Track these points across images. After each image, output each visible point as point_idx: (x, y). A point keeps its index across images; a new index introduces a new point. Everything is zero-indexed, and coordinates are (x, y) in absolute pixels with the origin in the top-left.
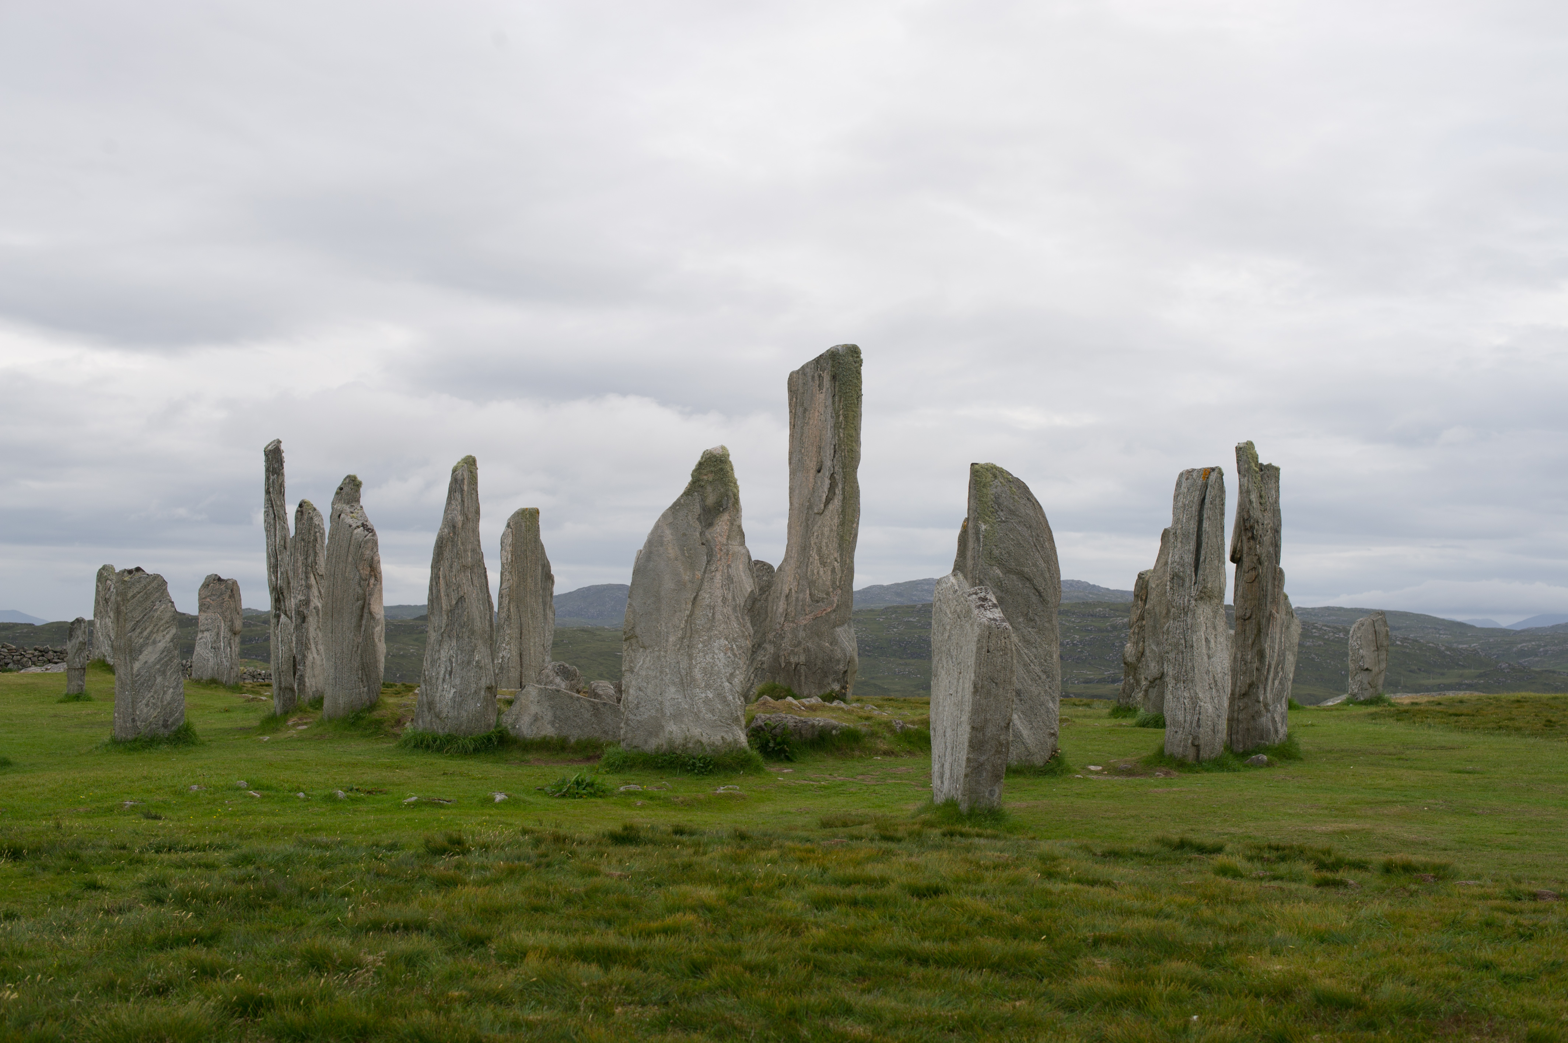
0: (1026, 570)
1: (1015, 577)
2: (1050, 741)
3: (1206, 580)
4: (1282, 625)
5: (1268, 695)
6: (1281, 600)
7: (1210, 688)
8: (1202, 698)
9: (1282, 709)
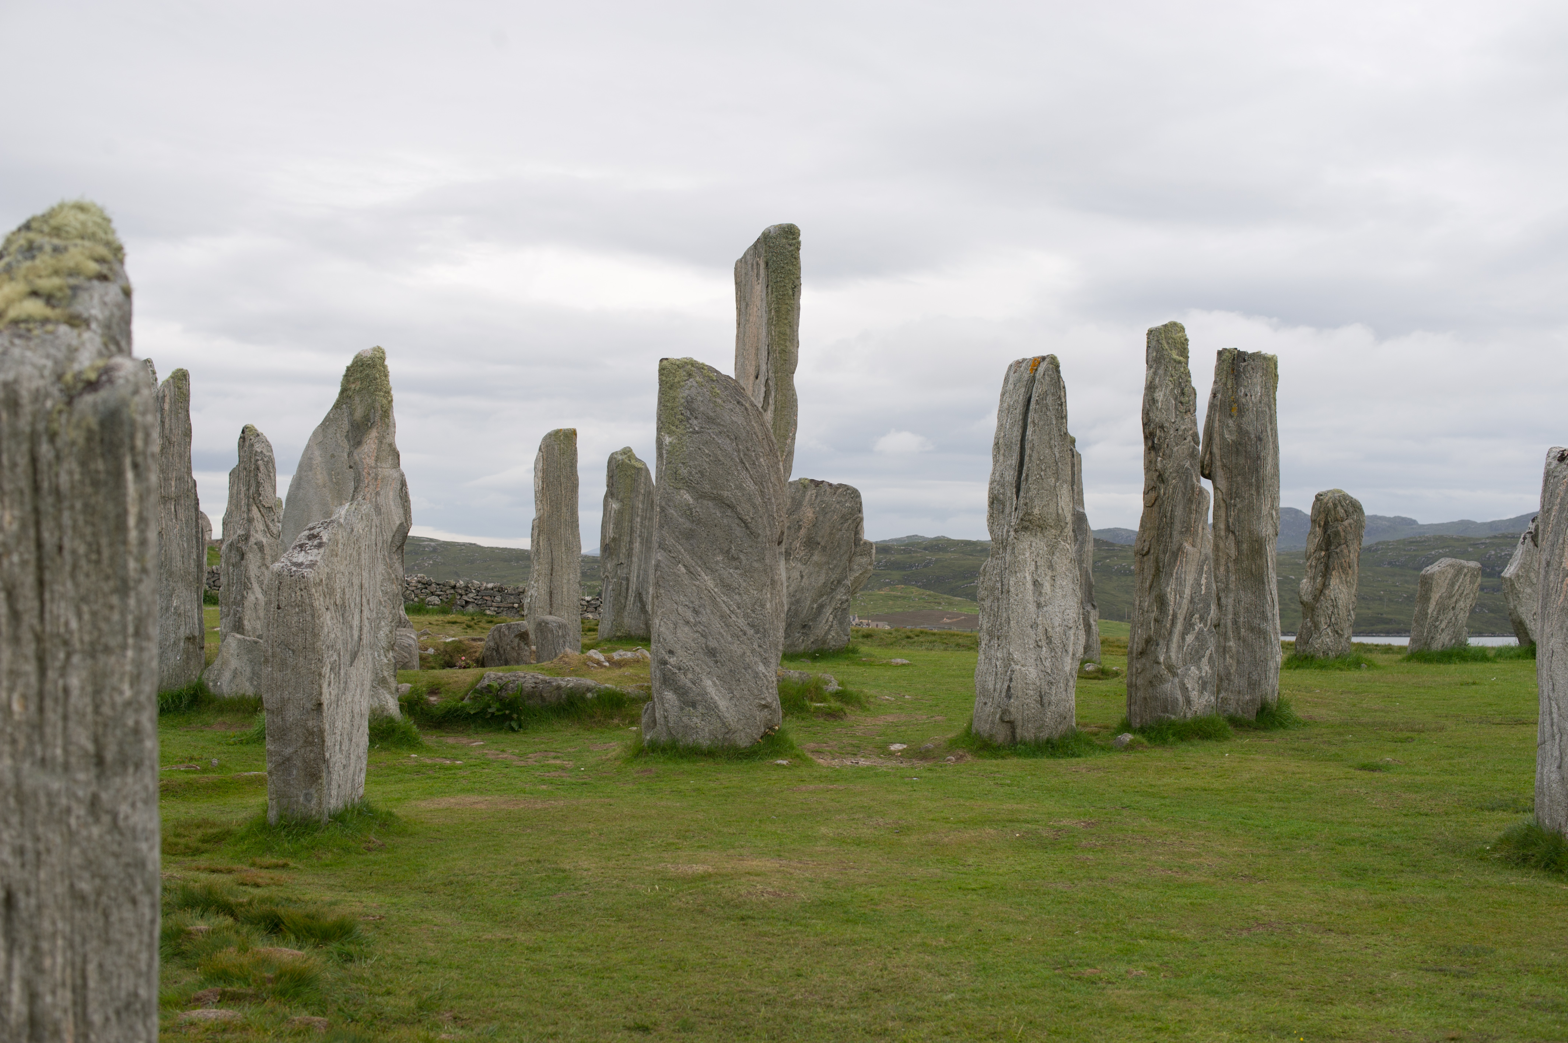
0: (726, 494)
1: (710, 504)
2: (762, 716)
3: (1029, 505)
4: (1204, 562)
5: (1173, 655)
6: (1200, 529)
7: (1038, 646)
8: (1020, 659)
9: (1201, 672)
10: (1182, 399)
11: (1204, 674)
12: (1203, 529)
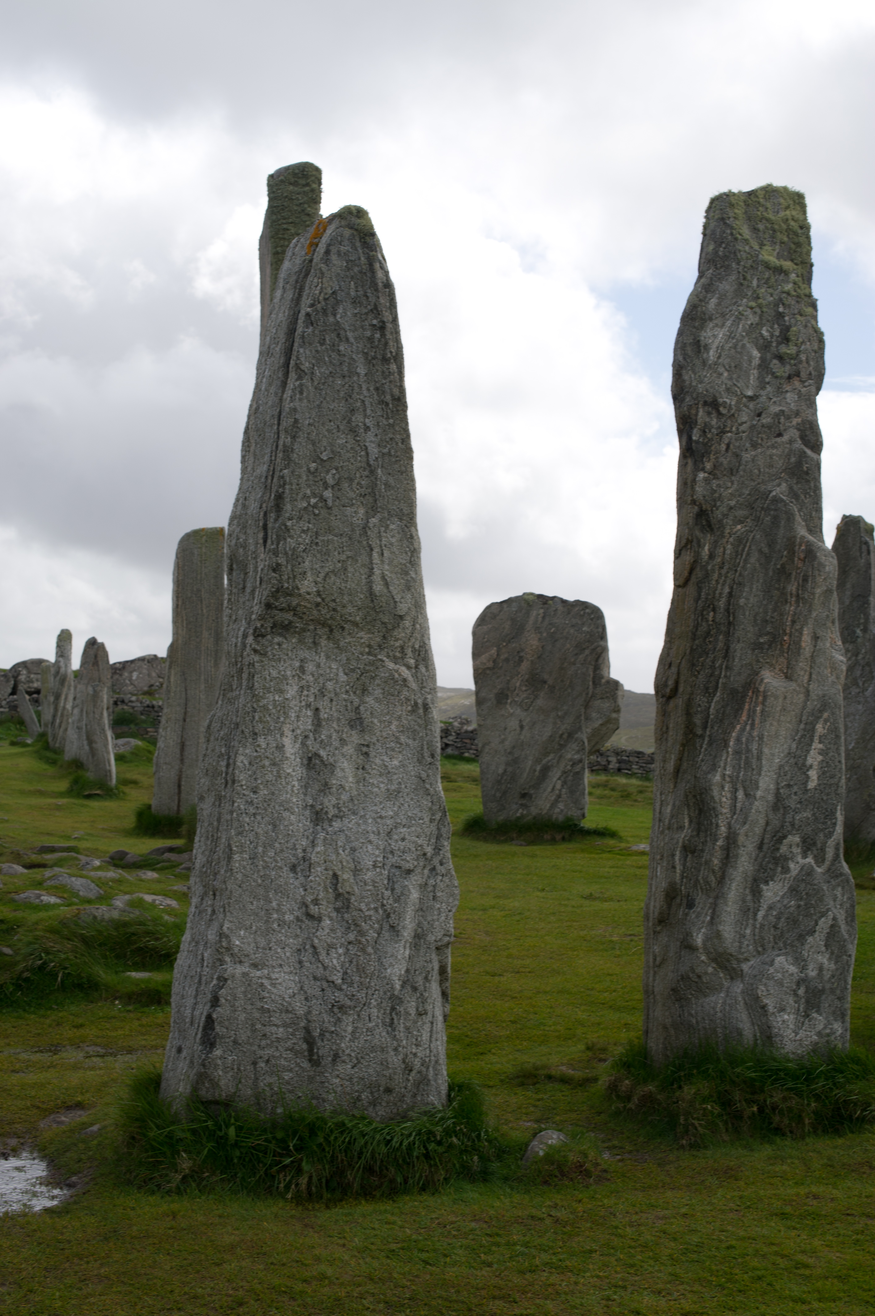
3: (287, 570)
4: (816, 715)
5: (728, 930)
6: (806, 639)
7: (310, 916)
8: (250, 949)
9: (803, 969)
10: (783, 349)
11: (812, 973)
12: (816, 638)
